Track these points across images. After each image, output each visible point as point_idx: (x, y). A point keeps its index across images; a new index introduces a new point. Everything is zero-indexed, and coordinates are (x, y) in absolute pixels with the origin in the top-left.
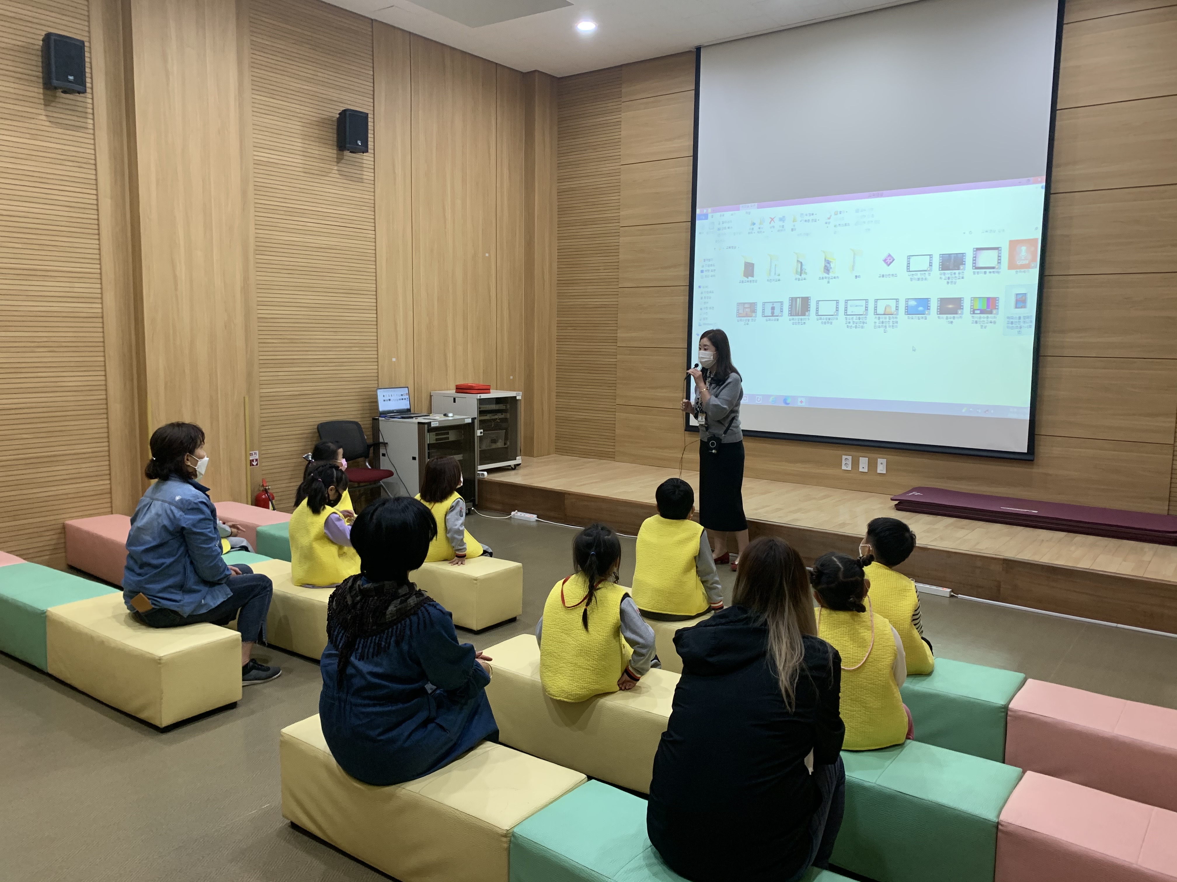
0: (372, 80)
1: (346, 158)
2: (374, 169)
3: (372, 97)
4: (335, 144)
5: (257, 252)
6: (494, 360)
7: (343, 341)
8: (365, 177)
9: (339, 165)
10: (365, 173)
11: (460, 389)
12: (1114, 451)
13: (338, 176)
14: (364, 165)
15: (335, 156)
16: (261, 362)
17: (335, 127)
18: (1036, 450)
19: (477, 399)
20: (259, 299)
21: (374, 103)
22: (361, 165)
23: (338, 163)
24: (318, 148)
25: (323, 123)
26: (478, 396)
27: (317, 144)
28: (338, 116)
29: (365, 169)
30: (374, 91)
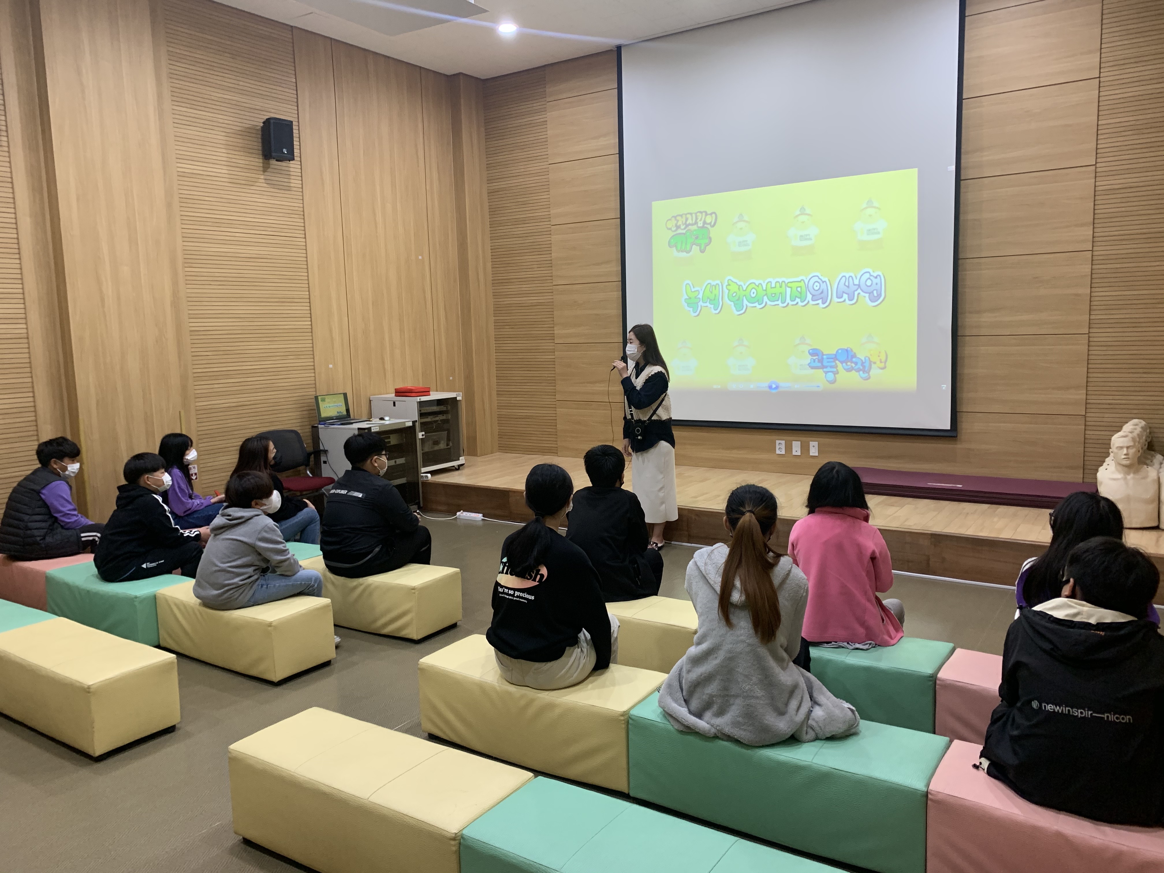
0: (295, 88)
1: (272, 166)
2: (302, 177)
3: (296, 104)
4: (261, 152)
5: (186, 265)
6: (433, 362)
7: (278, 350)
8: (292, 185)
9: (266, 173)
10: (292, 181)
11: (400, 393)
12: (1031, 424)
13: (265, 185)
14: (292, 173)
15: (261, 165)
16: (195, 375)
17: (260, 136)
18: (959, 427)
19: (417, 402)
20: (190, 312)
21: (298, 110)
22: (288, 173)
23: (264, 171)
24: (243, 158)
25: (247, 132)
26: (418, 399)
27: (242, 153)
28: (262, 125)
29: (292, 177)
30: (297, 99)
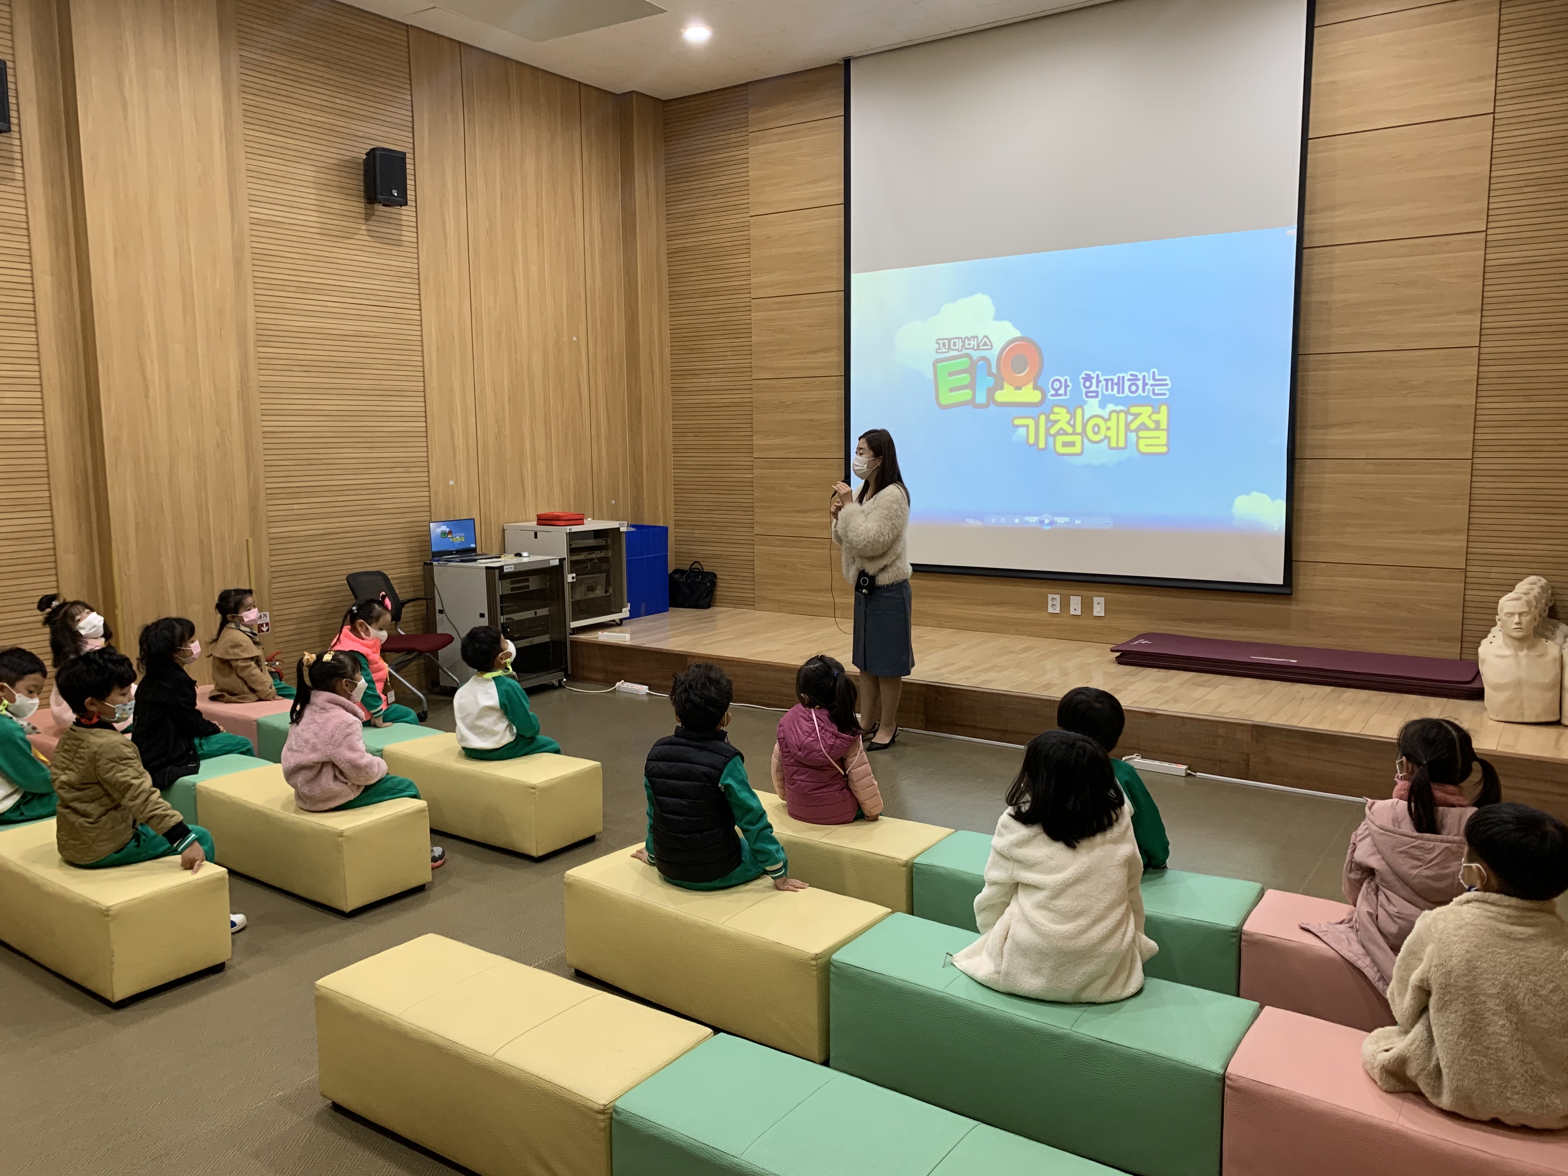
0: (410, 108)
1: (377, 213)
2: (417, 227)
3: (411, 130)
4: (362, 194)
5: (259, 343)
6: (590, 480)
7: (381, 460)
8: (404, 238)
9: (369, 223)
10: (404, 233)
11: (544, 520)
12: (1389, 579)
13: (368, 238)
14: (403, 223)
15: (363, 211)
16: (269, 491)
17: (362, 172)
18: (1295, 581)
19: (567, 534)
20: (263, 407)
21: (413, 138)
22: (399, 222)
23: (367, 220)
24: (339, 201)
25: (344, 166)
26: (568, 529)
27: (338, 195)
28: (364, 157)
29: (404, 228)
30: (413, 123)
